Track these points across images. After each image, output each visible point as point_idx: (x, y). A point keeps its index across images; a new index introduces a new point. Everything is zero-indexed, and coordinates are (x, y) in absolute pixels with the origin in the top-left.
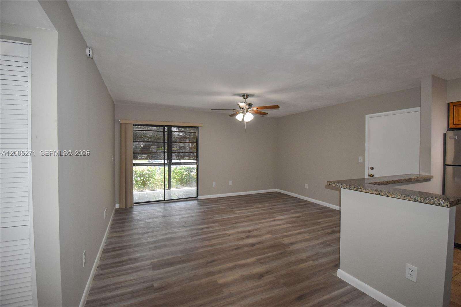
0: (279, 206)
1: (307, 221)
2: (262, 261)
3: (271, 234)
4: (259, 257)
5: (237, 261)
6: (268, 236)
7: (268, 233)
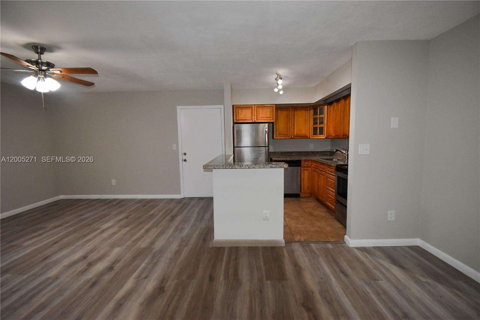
0: (87, 215)
1: (140, 217)
2: (143, 276)
3: (119, 246)
4: (135, 275)
5: (114, 296)
6: (117, 251)
7: (113, 246)
